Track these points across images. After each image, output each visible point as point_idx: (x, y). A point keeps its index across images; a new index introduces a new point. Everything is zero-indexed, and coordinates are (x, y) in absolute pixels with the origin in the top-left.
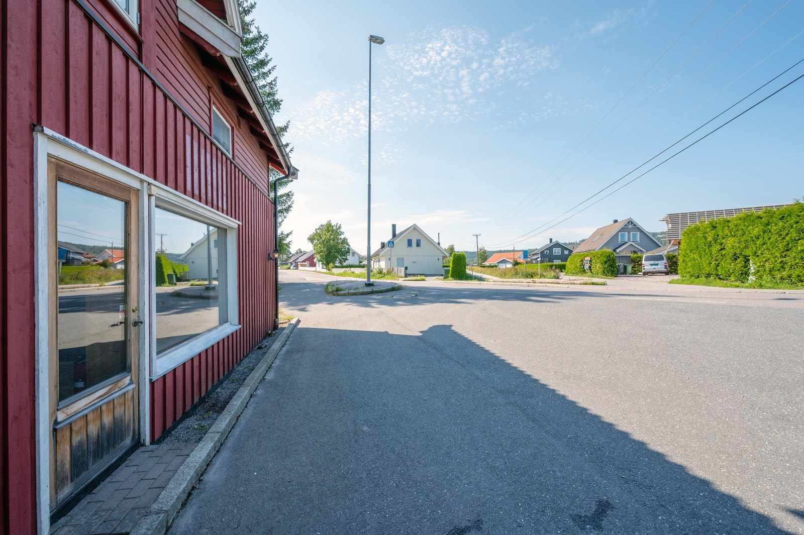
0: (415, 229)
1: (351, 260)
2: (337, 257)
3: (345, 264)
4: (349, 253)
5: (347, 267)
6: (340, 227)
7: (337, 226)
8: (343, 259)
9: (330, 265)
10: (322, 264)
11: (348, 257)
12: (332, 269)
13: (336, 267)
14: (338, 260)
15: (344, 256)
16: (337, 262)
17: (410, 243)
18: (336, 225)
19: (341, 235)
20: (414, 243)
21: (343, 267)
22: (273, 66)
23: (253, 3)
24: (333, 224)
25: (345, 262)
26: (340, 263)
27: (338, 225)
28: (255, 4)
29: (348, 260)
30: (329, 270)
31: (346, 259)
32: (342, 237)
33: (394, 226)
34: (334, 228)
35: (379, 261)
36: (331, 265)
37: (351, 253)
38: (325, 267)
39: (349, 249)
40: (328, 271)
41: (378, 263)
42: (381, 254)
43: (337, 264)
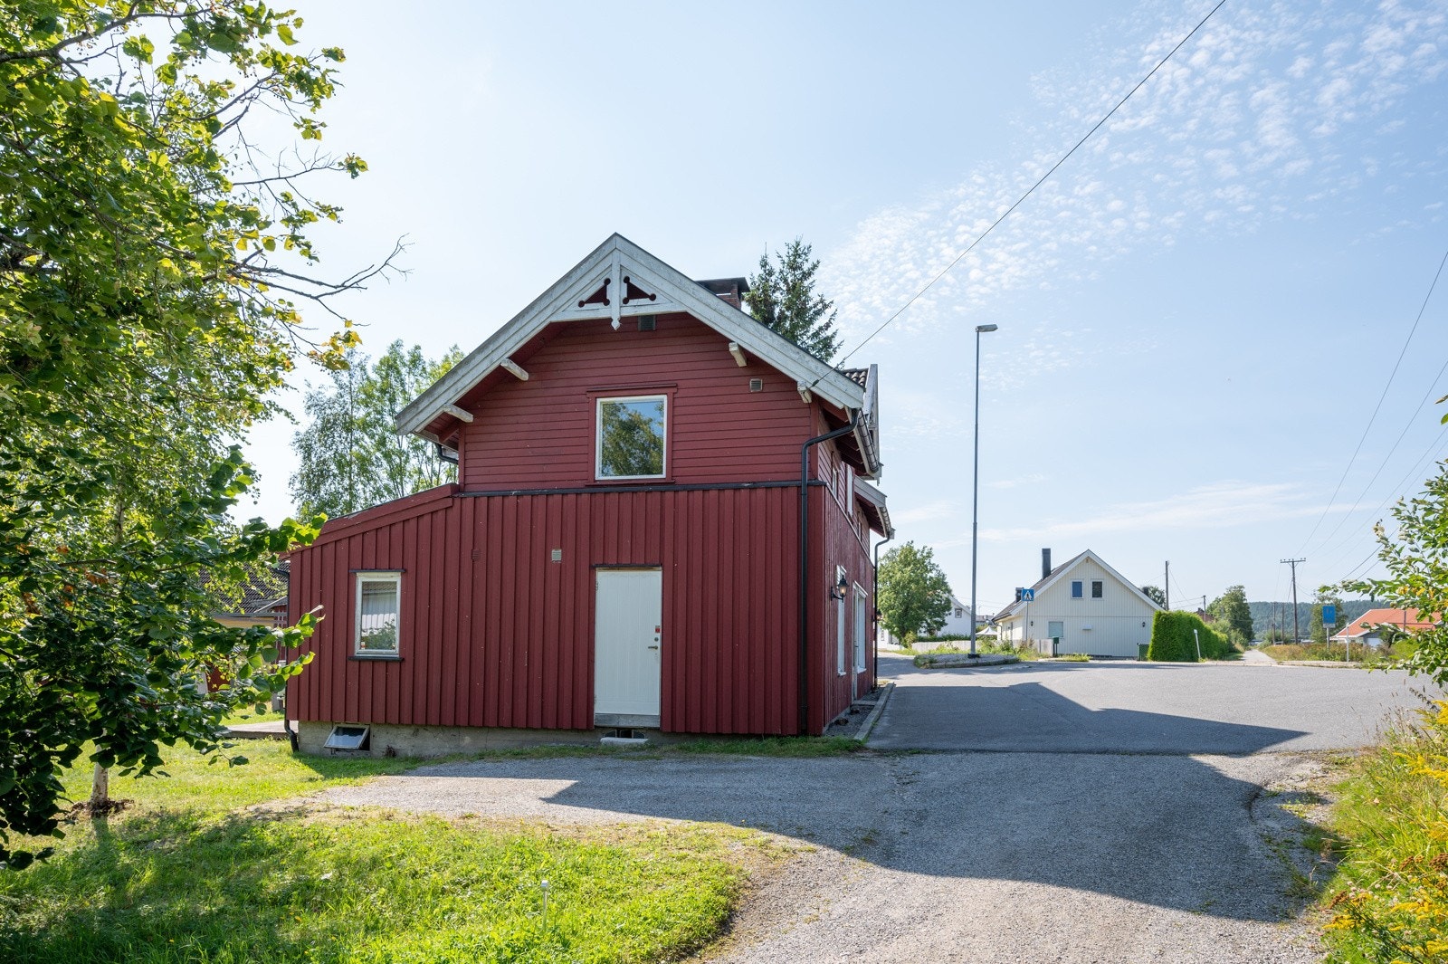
0: (1088, 559)
1: (953, 624)
2: (923, 619)
3: (939, 634)
4: (949, 609)
5: (944, 639)
6: (929, 555)
7: (923, 552)
8: (936, 622)
9: (907, 635)
10: (891, 633)
11: (947, 619)
12: (913, 645)
13: (922, 640)
14: (925, 625)
15: (939, 616)
16: (923, 630)
17: (1077, 589)
18: (921, 549)
19: (931, 570)
20: (1087, 589)
21: (936, 640)
22: (839, 342)
23: (815, 262)
24: (915, 549)
25: (939, 629)
26: (930, 631)
27: (926, 551)
28: (818, 262)
29: (946, 624)
30: (906, 646)
31: (943, 624)
32: (933, 574)
33: (1046, 553)
34: (918, 556)
35: (1012, 628)
36: (910, 635)
37: (953, 611)
38: (895, 639)
39: (948, 601)
40: (903, 648)
41: (1009, 632)
42: (1014, 613)
43: (923, 633)
